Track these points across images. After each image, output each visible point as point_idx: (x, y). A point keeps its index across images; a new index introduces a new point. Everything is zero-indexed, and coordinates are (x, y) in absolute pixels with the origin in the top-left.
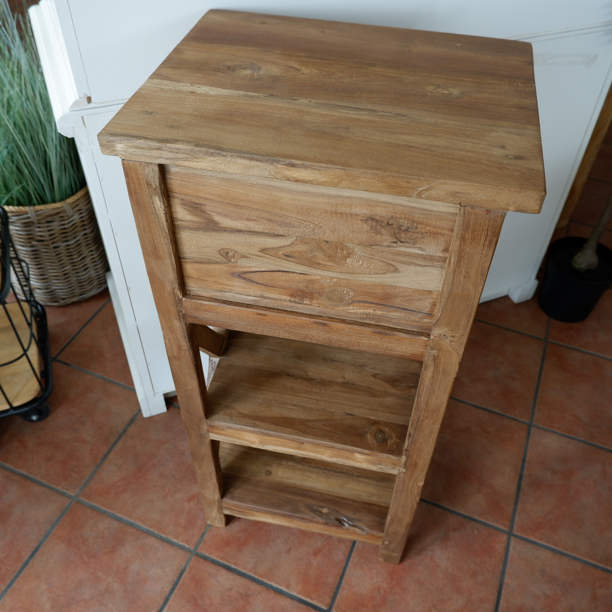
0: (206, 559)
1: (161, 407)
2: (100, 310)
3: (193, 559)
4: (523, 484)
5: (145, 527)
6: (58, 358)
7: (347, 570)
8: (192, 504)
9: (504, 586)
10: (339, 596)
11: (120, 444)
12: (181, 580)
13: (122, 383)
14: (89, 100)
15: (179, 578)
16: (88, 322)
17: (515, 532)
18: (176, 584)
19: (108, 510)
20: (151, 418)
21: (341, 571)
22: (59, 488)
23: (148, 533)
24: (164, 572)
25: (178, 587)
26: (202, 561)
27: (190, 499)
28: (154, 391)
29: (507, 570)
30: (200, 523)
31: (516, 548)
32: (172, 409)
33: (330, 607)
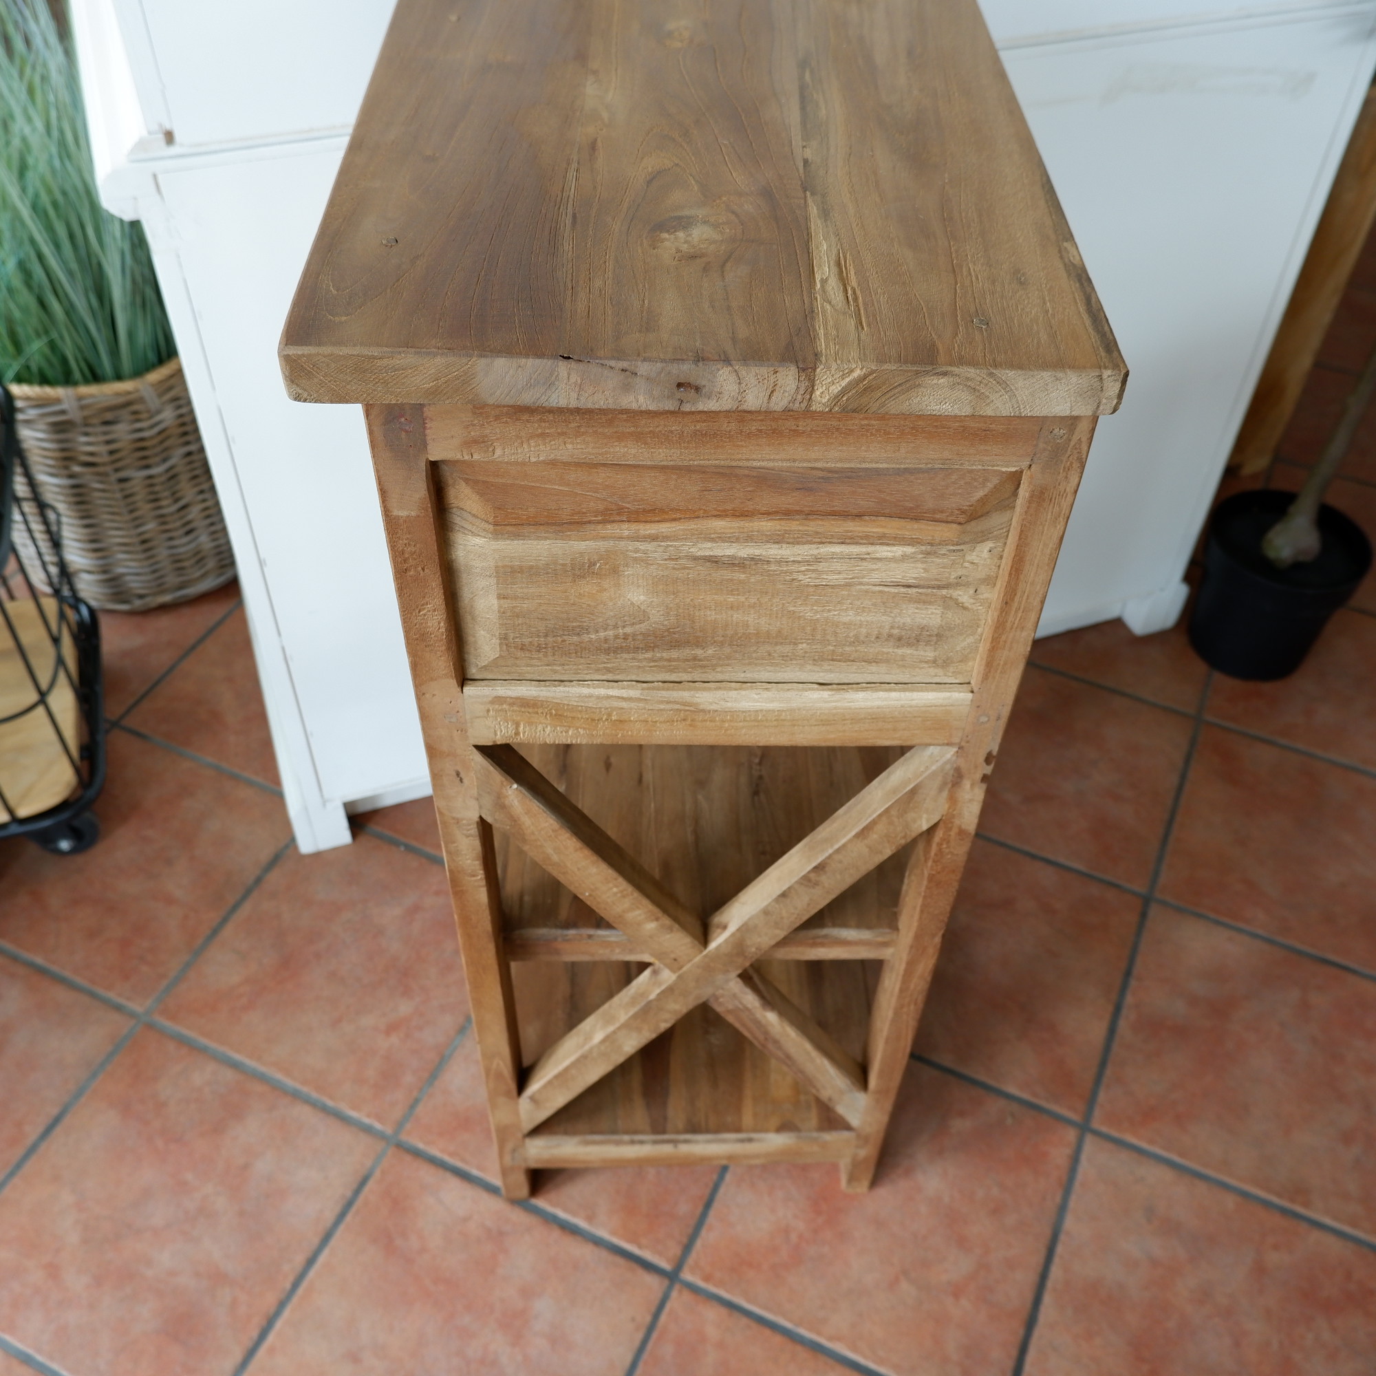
0: (417, 1154)
1: (340, 834)
2: (220, 623)
3: (389, 1153)
4: (1123, 1025)
5: (289, 1082)
6: (125, 722)
7: (722, 1190)
8: (394, 1040)
9: (1063, 1237)
10: (699, 1244)
11: (246, 908)
12: (362, 1196)
13: (259, 780)
14: (169, 137)
15: (357, 1192)
16: (193, 648)
17: (1097, 1125)
18: (349, 1205)
19: (212, 1045)
20: (317, 856)
21: (707, 1192)
22: (111, 995)
23: (296, 1096)
24: (326, 1178)
25: (354, 1210)
26: (408, 1158)
27: (391, 1029)
28: (322, 796)
29: (1072, 1203)
30: (409, 1079)
31: (1094, 1157)
32: (363, 839)
33: (679, 1266)
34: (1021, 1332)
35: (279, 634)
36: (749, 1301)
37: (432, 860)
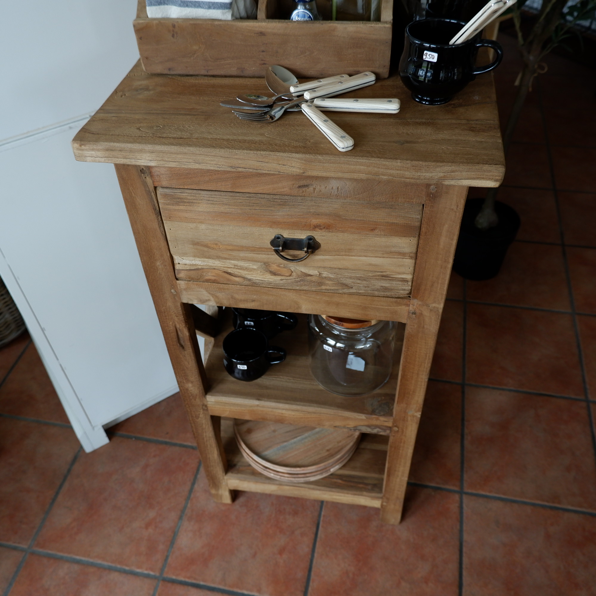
0: (173, 582)
1: (102, 440)
2: (22, 353)
3: (160, 585)
4: (466, 443)
5: (106, 563)
8: (150, 530)
9: (464, 544)
10: (310, 589)
11: (66, 485)
13: (58, 422)
16: (13, 367)
17: (466, 490)
19: (65, 555)
20: (95, 452)
21: (308, 564)
22: (10, 543)
23: (110, 569)
26: (170, 585)
27: (147, 526)
28: (92, 425)
29: (465, 528)
30: (161, 547)
31: (469, 504)
32: (114, 439)
34: (457, 591)
35: (57, 359)
37: (149, 441)
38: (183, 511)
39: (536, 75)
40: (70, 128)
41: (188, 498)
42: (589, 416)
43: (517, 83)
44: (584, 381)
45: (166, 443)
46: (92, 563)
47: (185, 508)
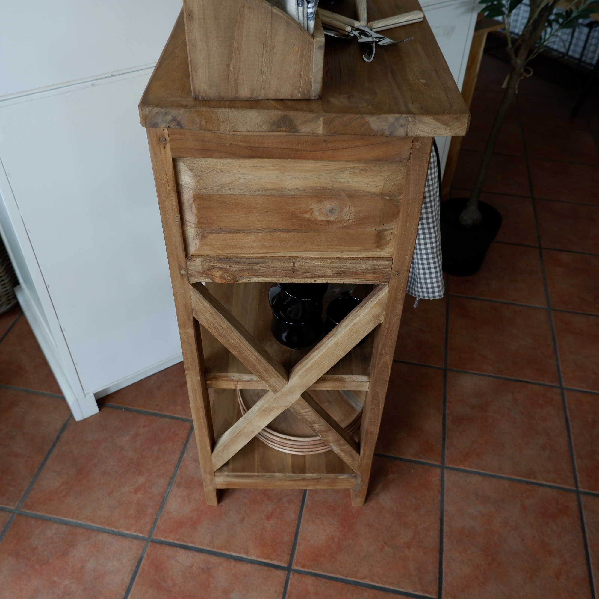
0: (162, 543)
1: (94, 409)
2: (13, 326)
3: (149, 545)
4: (448, 422)
5: (94, 525)
7: (301, 527)
8: (139, 495)
9: (445, 513)
10: (296, 552)
11: (55, 451)
12: (140, 568)
13: (48, 392)
15: (138, 566)
17: (447, 465)
18: (135, 573)
19: (54, 516)
20: (84, 421)
21: (295, 529)
23: (99, 530)
24: (122, 564)
25: (138, 575)
26: (158, 546)
27: (136, 491)
28: (84, 393)
29: (445, 499)
30: (150, 511)
31: (450, 478)
32: (104, 409)
33: (290, 564)
34: (438, 556)
36: (323, 572)
37: (139, 412)
38: (172, 478)
39: (522, 78)
40: (93, 85)
41: (177, 466)
42: (563, 401)
43: (504, 86)
44: (558, 370)
45: (156, 415)
46: (81, 524)
47: (174, 474)
